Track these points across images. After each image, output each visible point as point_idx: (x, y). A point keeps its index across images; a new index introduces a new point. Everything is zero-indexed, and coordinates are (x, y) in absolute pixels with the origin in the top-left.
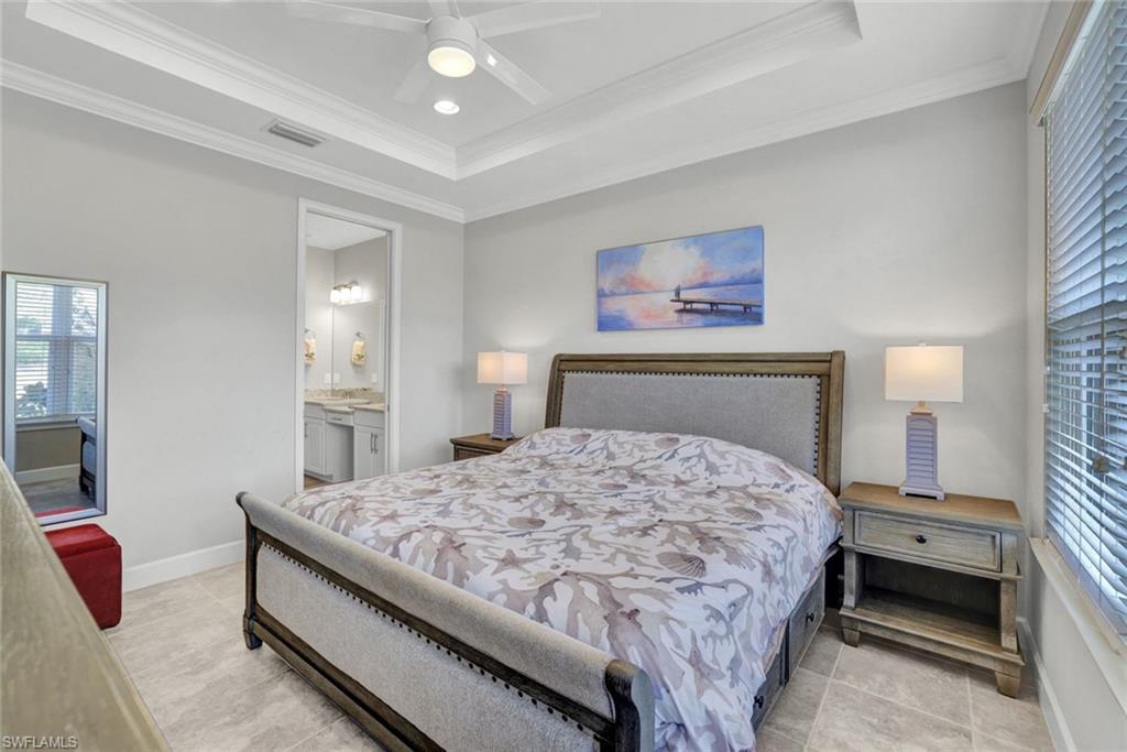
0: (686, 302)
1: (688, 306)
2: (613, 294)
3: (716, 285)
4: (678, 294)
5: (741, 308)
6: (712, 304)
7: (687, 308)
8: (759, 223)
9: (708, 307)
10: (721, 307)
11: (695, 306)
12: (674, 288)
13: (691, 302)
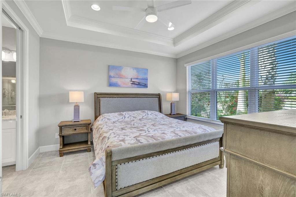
0: (133, 82)
1: (134, 83)
2: (114, 77)
3: (139, 79)
4: (131, 80)
5: (144, 84)
6: (139, 83)
7: (133, 83)
8: (147, 68)
9: (138, 83)
10: (140, 84)
11: (135, 83)
12: (131, 78)
13: (134, 82)
